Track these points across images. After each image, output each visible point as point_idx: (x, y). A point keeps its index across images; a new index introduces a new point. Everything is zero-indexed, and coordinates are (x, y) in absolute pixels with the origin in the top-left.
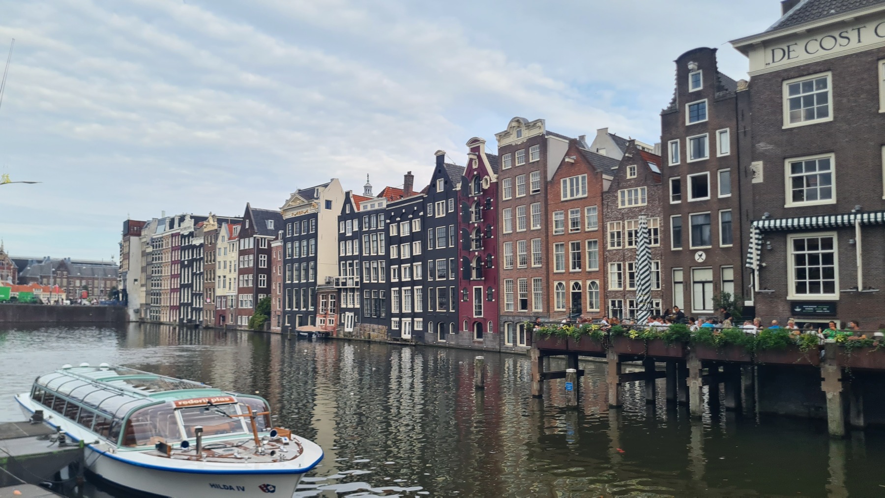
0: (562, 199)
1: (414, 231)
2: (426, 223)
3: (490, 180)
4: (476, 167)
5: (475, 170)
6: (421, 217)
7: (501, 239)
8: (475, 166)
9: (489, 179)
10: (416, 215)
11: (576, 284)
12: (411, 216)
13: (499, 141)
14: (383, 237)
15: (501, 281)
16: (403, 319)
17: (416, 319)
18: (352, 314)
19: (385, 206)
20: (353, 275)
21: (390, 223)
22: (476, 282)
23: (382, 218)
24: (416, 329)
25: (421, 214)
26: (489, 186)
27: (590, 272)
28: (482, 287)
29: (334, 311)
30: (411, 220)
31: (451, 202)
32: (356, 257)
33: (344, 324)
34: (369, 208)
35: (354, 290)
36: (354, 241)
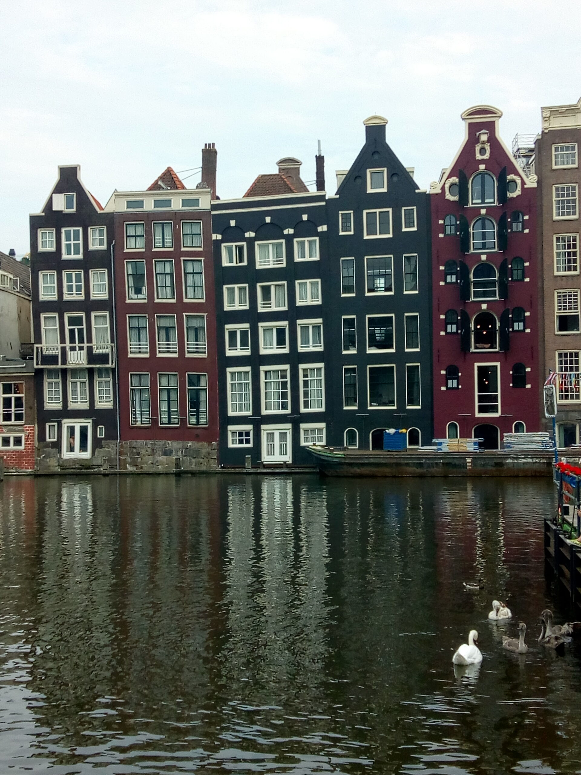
1: (298, 259)
2: (332, 246)
3: (523, 183)
4: (487, 156)
5: (482, 161)
6: (321, 235)
7: (548, 284)
8: (479, 157)
9: (519, 181)
10: (305, 230)
12: (291, 231)
13: (545, 119)
14: (200, 267)
15: (547, 354)
16: (263, 427)
17: (303, 426)
18: (88, 423)
19: (209, 207)
20: (90, 340)
21: (222, 241)
22: (482, 357)
23: (198, 229)
24: (303, 443)
25: (324, 228)
26: (518, 192)
28: (498, 364)
29: (19, 417)
30: (289, 239)
31: (409, 214)
32: (100, 305)
33: (57, 445)
34: (149, 206)
35: (91, 371)
36: (91, 273)
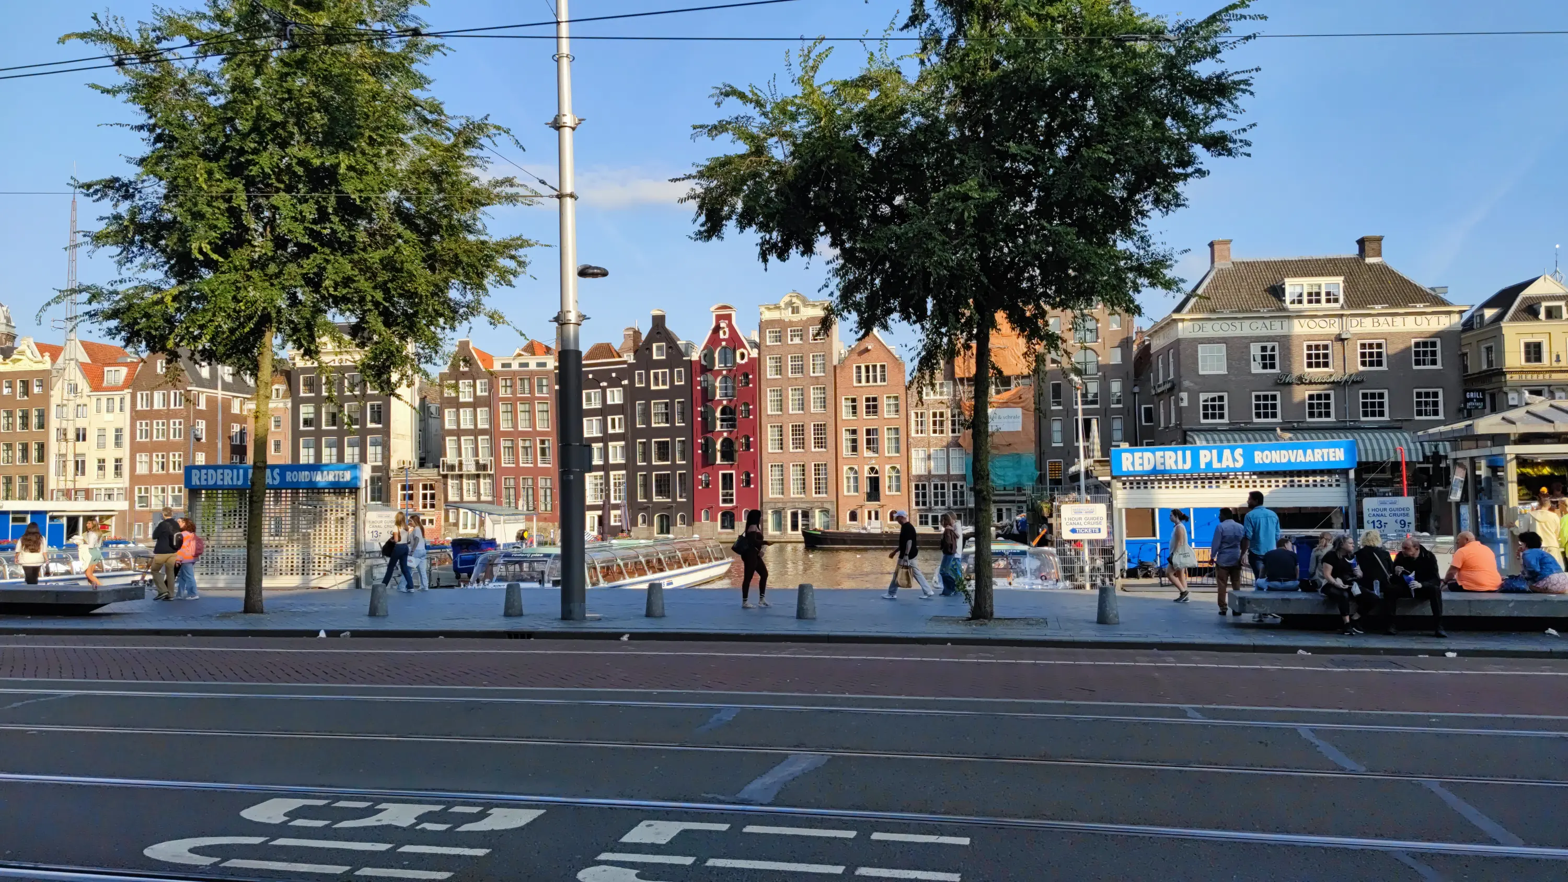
0: (855, 384)
1: (609, 402)
2: (631, 394)
3: (748, 355)
4: (726, 336)
5: (724, 340)
6: (623, 386)
7: (764, 419)
8: (722, 336)
9: (745, 354)
10: (614, 383)
11: (872, 469)
12: (605, 384)
14: (547, 407)
15: (764, 466)
16: (588, 512)
17: (612, 512)
19: (553, 368)
22: (722, 467)
23: (544, 382)
24: (612, 523)
25: (625, 382)
26: (746, 360)
27: (890, 458)
28: (734, 472)
29: (433, 506)
30: (604, 389)
31: (680, 372)
32: (483, 432)
33: (456, 524)
34: (515, 367)
35: (478, 476)
36: (479, 410)
